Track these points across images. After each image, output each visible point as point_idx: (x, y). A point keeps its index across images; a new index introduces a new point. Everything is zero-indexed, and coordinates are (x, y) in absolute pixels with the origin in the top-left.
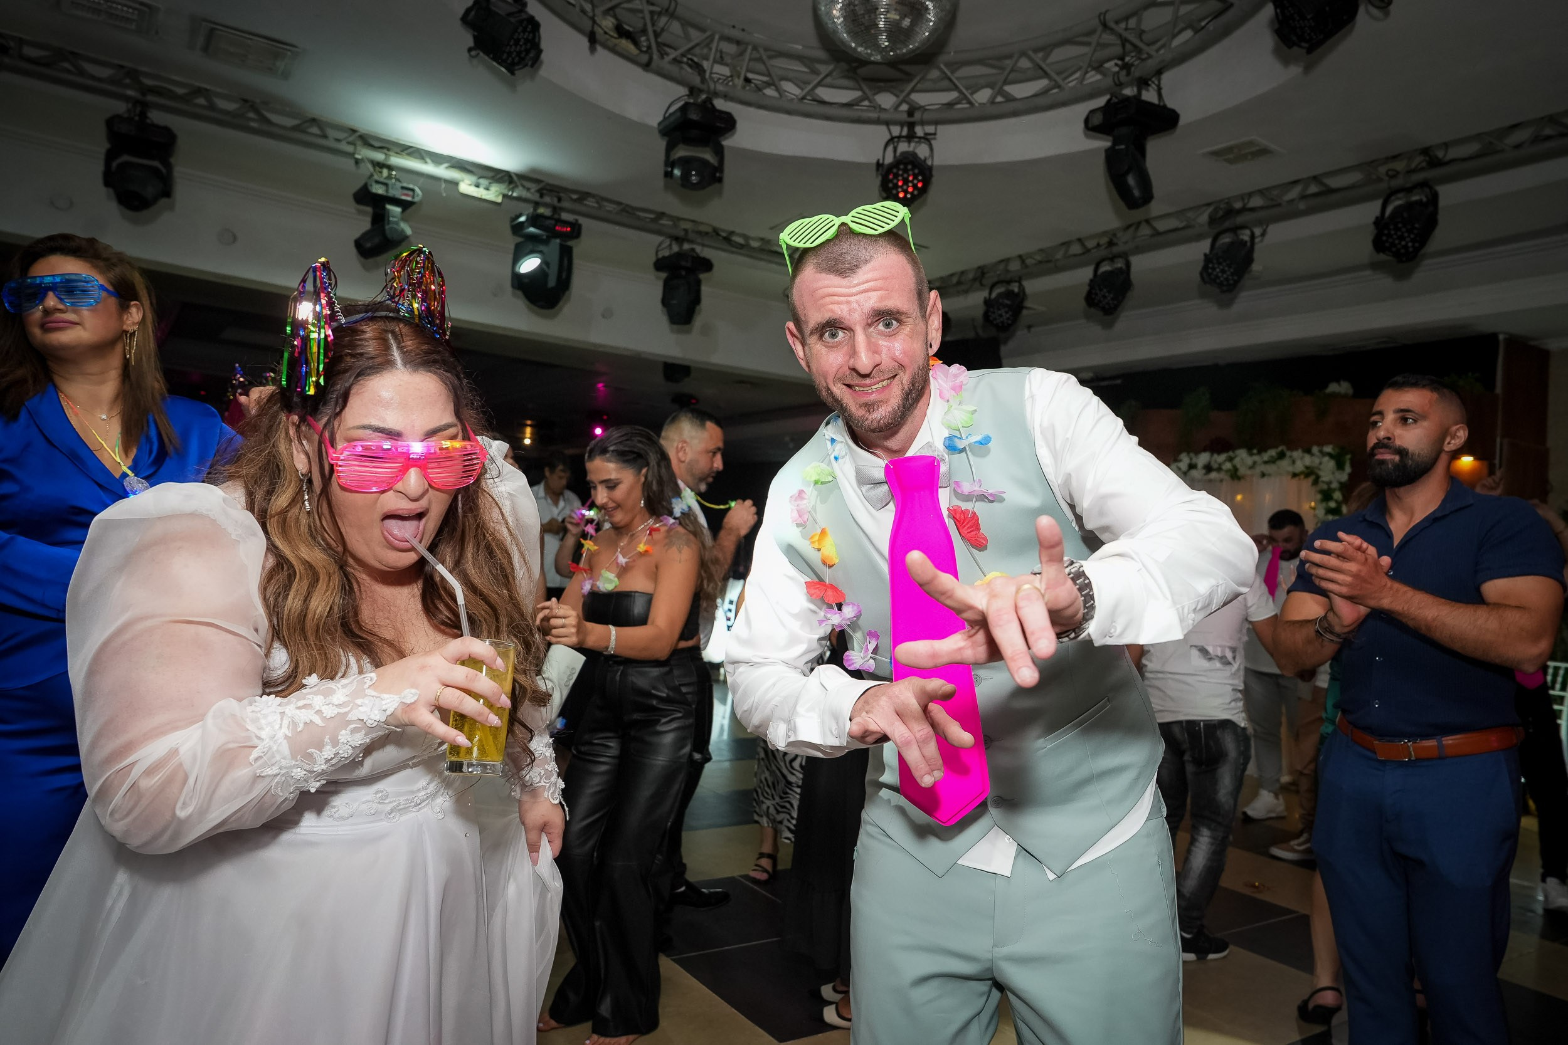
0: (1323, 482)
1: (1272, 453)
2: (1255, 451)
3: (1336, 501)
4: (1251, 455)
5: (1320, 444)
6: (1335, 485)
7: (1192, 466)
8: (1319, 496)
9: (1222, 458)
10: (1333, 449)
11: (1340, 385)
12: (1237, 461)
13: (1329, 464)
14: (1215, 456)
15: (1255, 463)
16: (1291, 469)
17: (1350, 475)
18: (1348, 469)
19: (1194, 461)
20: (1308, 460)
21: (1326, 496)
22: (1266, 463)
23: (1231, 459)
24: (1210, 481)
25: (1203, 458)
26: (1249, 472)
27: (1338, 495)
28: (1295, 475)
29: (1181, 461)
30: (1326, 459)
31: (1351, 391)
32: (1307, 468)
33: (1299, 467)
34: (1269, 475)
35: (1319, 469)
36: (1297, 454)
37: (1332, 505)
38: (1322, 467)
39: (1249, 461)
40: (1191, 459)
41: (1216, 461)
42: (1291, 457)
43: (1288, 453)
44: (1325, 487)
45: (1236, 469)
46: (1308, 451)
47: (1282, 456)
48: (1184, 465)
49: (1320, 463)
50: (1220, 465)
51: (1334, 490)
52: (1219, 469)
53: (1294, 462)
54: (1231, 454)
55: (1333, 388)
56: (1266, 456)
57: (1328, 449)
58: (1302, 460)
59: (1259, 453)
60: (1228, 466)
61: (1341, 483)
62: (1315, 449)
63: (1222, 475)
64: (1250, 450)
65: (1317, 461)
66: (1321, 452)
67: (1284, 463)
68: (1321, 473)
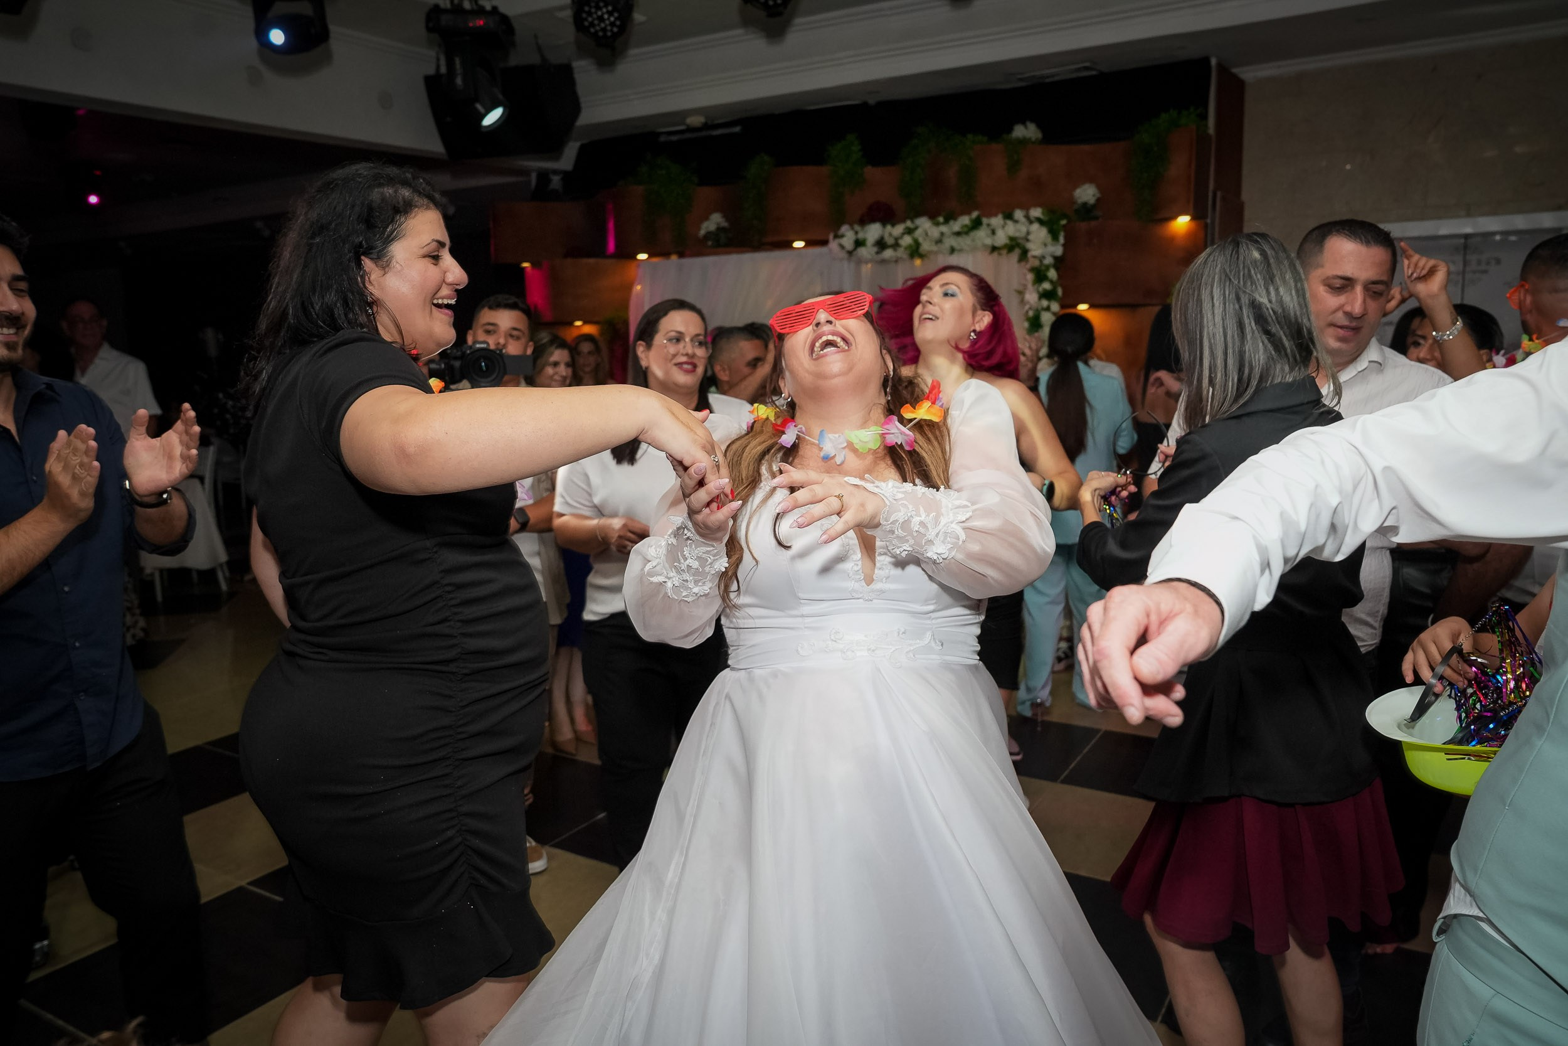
0: (1034, 257)
1: (965, 220)
2: (941, 219)
3: (1051, 282)
4: (937, 224)
5: (1026, 208)
6: (1049, 261)
7: (859, 243)
8: (1030, 277)
9: (898, 229)
10: (1043, 213)
11: (1026, 127)
12: (918, 233)
13: (1039, 234)
14: (889, 227)
15: (942, 234)
16: (988, 241)
17: (1064, 245)
18: (1062, 240)
19: (861, 236)
20: (1011, 229)
21: (1040, 275)
22: (958, 234)
23: (909, 231)
24: (883, 261)
25: (873, 231)
26: (934, 248)
27: (1052, 274)
28: (994, 249)
29: (842, 236)
30: (1035, 227)
31: (1039, 135)
32: (1012, 239)
33: (1001, 238)
34: (961, 250)
35: (1028, 240)
36: (997, 221)
37: (1047, 286)
38: (1031, 237)
39: (935, 232)
40: (856, 233)
41: (890, 235)
42: (988, 225)
43: (985, 220)
44: (1037, 263)
45: (917, 244)
46: (1009, 216)
47: (976, 224)
48: (848, 240)
49: (1028, 233)
50: (897, 239)
51: (1048, 268)
52: (896, 245)
53: (993, 232)
54: (909, 224)
55: (1019, 132)
56: (956, 226)
57: (1036, 212)
58: (1004, 230)
59: (946, 221)
60: (907, 240)
61: (1056, 258)
62: (1019, 214)
63: (901, 253)
64: (932, 217)
65: (1024, 229)
66: (1027, 217)
67: (981, 234)
68: (1029, 246)
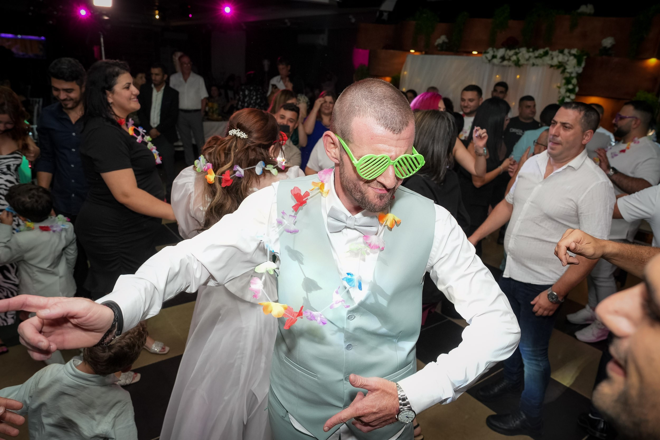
0: (568, 72)
1: (541, 51)
2: (531, 50)
3: (573, 85)
4: (528, 52)
5: (570, 47)
6: (574, 75)
7: (494, 57)
8: (564, 81)
9: (511, 53)
10: (577, 52)
11: (587, 7)
12: (520, 55)
13: (573, 61)
14: (508, 51)
15: (530, 57)
16: (550, 62)
17: (584, 68)
18: (583, 65)
19: (496, 53)
20: (561, 58)
21: (568, 81)
22: (536, 57)
23: (516, 54)
24: (504, 66)
25: (501, 52)
26: (526, 63)
27: (574, 81)
28: (552, 66)
29: (488, 53)
30: (572, 58)
31: (592, 11)
32: (560, 62)
33: (555, 62)
34: (537, 65)
35: (567, 64)
36: (555, 53)
37: (570, 87)
38: (568, 63)
39: (527, 55)
40: (494, 52)
41: (508, 55)
42: (551, 55)
43: (550, 52)
44: (568, 75)
45: (518, 60)
46: (562, 52)
47: (546, 54)
48: (489, 56)
49: (568, 61)
50: (510, 57)
51: (573, 78)
52: (509, 60)
53: (552, 58)
54: (517, 50)
55: (583, 9)
56: (537, 53)
57: (574, 51)
58: (557, 58)
59: (533, 51)
60: (514, 58)
61: (577, 73)
62: (566, 51)
63: (510, 63)
64: (528, 48)
65: (566, 58)
66: (569, 53)
67: (547, 59)
68: (567, 67)
